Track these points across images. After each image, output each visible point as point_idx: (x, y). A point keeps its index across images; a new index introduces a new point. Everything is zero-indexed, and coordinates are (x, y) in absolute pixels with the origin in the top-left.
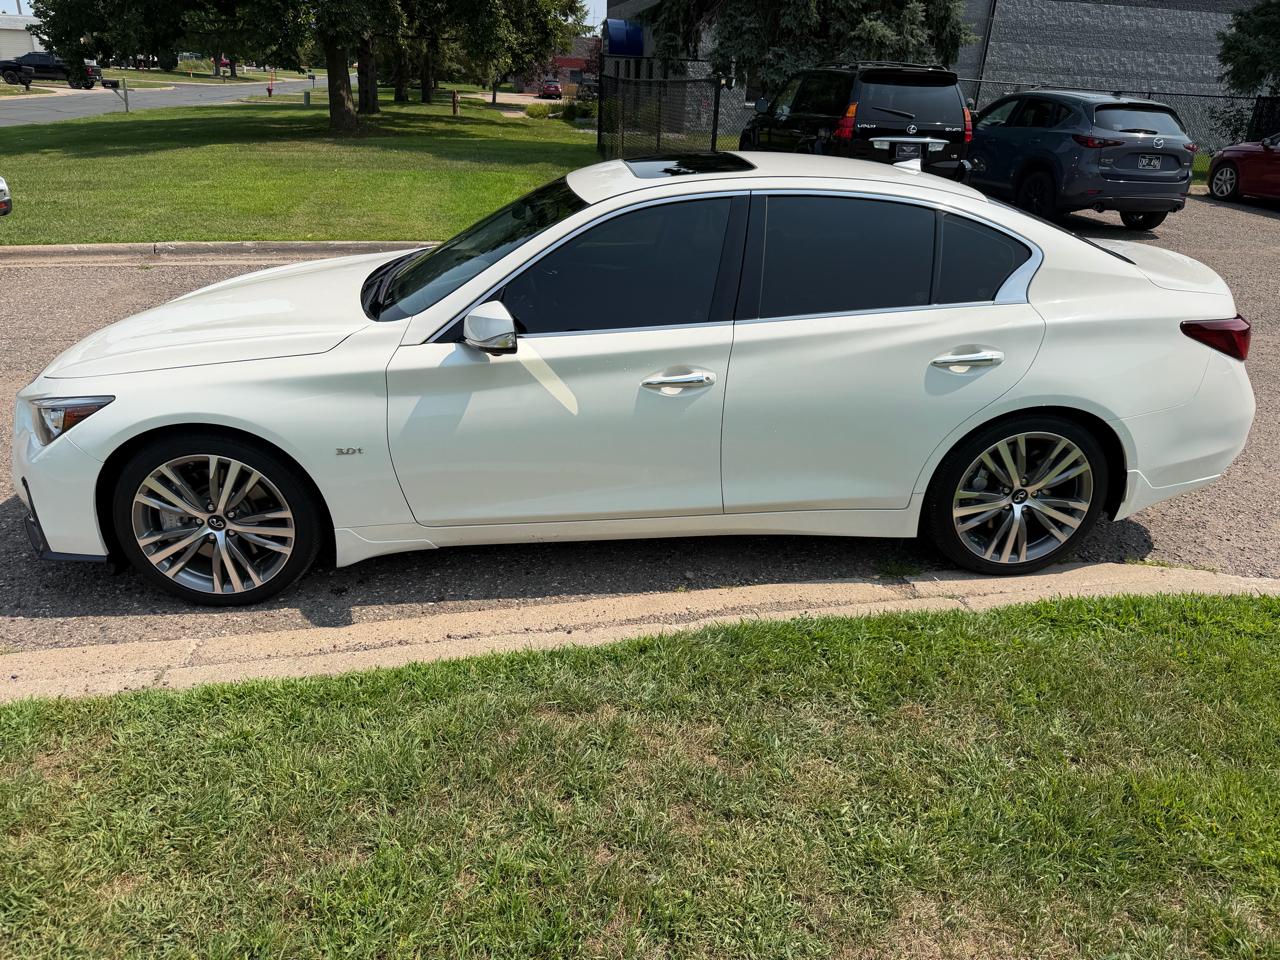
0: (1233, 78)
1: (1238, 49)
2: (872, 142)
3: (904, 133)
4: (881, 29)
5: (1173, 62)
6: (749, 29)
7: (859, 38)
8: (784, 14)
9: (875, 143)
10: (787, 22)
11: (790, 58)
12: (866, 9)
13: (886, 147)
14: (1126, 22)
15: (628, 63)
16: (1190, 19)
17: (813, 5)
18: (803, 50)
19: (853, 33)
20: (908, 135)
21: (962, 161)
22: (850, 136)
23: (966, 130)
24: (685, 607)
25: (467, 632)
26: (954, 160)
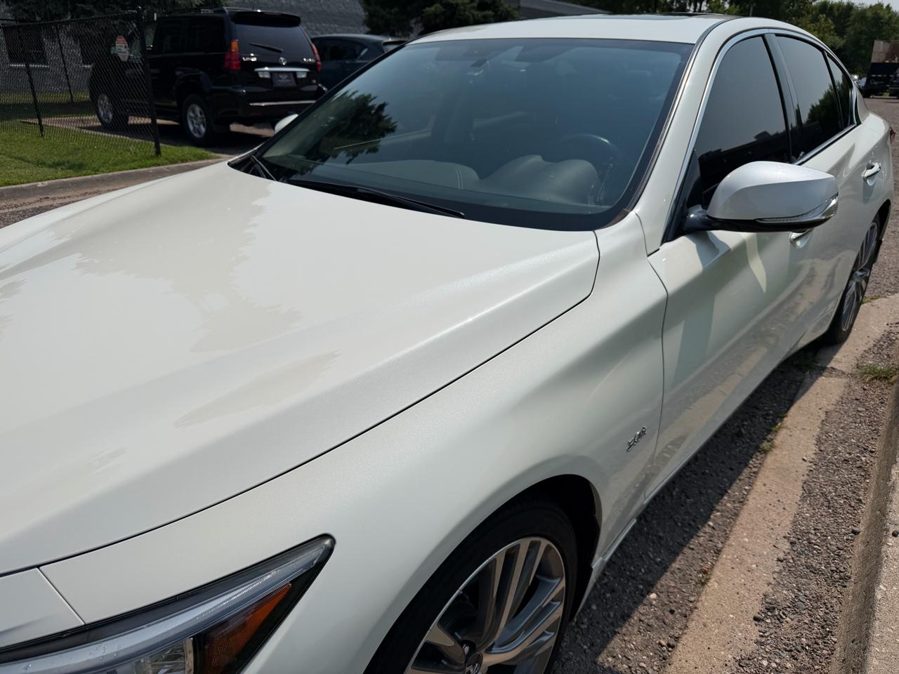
2: (257, 73)
9: (259, 73)
13: (267, 76)
20: (281, 65)
21: (320, 85)
22: (239, 68)
23: (317, 61)
24: (801, 461)
25: (756, 602)
26: (314, 84)
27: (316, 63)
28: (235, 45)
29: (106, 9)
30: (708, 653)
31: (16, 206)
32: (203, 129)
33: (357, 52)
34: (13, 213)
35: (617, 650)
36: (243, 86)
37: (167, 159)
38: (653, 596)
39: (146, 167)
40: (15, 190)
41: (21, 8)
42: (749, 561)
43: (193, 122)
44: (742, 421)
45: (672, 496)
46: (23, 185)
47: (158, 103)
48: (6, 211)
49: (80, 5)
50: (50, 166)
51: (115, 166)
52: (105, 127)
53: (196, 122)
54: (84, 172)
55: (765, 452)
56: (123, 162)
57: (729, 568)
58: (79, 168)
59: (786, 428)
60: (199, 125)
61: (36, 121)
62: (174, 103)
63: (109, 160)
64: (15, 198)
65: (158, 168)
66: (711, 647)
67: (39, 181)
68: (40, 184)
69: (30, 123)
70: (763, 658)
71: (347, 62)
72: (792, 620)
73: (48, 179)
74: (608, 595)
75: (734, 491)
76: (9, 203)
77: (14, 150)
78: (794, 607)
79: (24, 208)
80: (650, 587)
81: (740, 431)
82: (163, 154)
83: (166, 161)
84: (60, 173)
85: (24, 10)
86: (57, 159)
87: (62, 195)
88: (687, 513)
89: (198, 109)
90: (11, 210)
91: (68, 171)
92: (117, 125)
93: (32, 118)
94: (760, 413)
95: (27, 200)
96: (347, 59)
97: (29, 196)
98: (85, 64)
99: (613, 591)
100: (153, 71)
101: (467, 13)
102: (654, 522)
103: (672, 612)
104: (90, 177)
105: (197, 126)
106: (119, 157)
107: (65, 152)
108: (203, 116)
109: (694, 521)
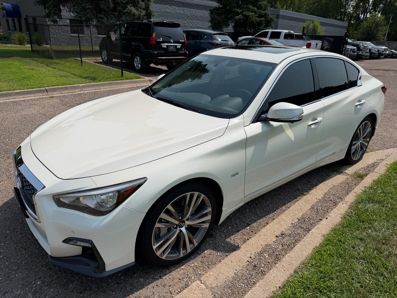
0: (212, 27)
1: (215, 19)
2: (162, 46)
3: (170, 42)
4: (133, 10)
5: (191, 23)
6: (88, 8)
7: (127, 12)
8: (101, 3)
9: (163, 46)
10: (102, 6)
11: (105, 19)
12: (127, 3)
13: (165, 47)
14: (178, 11)
15: (13, 20)
16: (193, 11)
17: (110, 1)
18: (109, 16)
19: (125, 11)
20: (171, 43)
21: (186, 51)
22: (155, 43)
23: (185, 41)
24: (315, 199)
25: (279, 233)
26: (183, 50)
27: (185, 42)
28: (154, 34)
29: (108, 17)
30: (258, 242)
31: (72, 93)
32: (140, 66)
33: (202, 37)
34: (71, 95)
35: (232, 238)
36: (156, 50)
37: (125, 78)
38: (248, 227)
39: (118, 80)
40: (72, 87)
41: (78, 16)
42: (282, 223)
43: (136, 63)
44: (302, 185)
45: (266, 203)
46: (75, 85)
47: (124, 55)
48: (69, 94)
49: (99, 15)
50: (84, 78)
51: (107, 79)
52: (104, 63)
53: (137, 63)
54: (96, 81)
55: (305, 195)
56: (110, 78)
57: (275, 224)
58: (94, 79)
59: (316, 189)
60: (138, 64)
61: (80, 59)
62: (130, 55)
63: (105, 77)
64: (72, 89)
65: (122, 81)
66: (259, 241)
67: (80, 84)
68: (81, 85)
69: (77, 60)
70: (273, 245)
71: (198, 41)
72: (287, 238)
73: (84, 83)
74: (235, 225)
75: (288, 205)
76: (70, 91)
77: (72, 71)
78: (290, 235)
79: (75, 93)
80: (249, 225)
81: (299, 188)
82: (124, 75)
83: (125, 79)
84: (87, 81)
85: (79, 17)
86: (86, 75)
87: (88, 89)
88: (269, 208)
89: (138, 58)
90: (70, 94)
91: (91, 80)
92: (108, 62)
93: (78, 57)
94: (310, 184)
95: (76, 91)
96: (198, 40)
97: (77, 89)
98: (98, 35)
99: (237, 225)
100: (123, 42)
101: (253, 19)
102: (257, 209)
103: (252, 232)
104: (98, 83)
105: (138, 65)
106: (108, 76)
107: (90, 72)
108: (140, 61)
109: (270, 211)
